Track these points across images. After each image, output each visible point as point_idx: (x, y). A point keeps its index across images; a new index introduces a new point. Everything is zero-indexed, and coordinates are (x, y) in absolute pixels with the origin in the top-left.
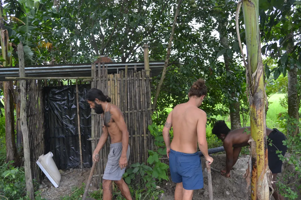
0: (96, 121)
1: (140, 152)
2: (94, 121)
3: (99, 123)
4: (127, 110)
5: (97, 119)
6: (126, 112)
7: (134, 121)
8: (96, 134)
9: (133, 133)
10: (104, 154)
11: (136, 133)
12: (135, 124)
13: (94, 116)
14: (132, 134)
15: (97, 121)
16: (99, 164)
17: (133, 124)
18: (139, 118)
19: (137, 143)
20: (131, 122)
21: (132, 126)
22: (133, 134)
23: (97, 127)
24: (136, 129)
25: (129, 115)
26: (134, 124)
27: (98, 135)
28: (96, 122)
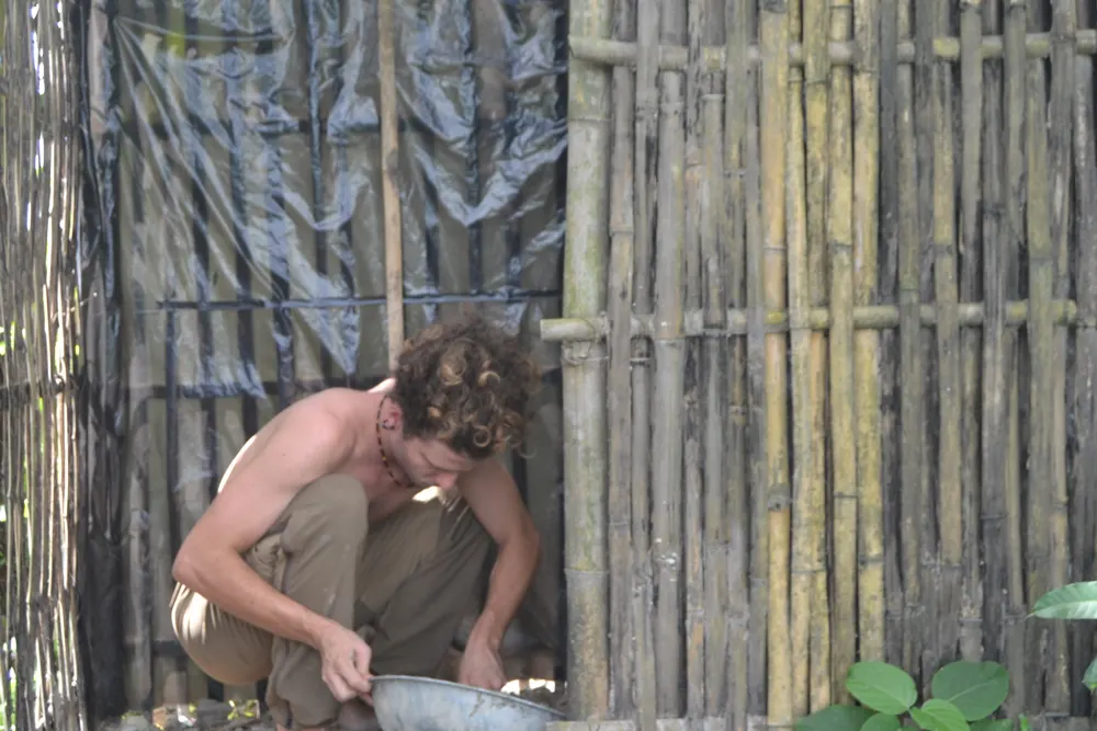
0: (622, 128)
1: (1080, 490)
2: (595, 134)
3: (653, 148)
4: (955, 31)
5: (634, 108)
6: (945, 47)
7: (1023, 148)
8: (622, 273)
9: (1009, 283)
10: (693, 496)
11: (1041, 278)
12: (1031, 185)
13: (597, 81)
14: (996, 281)
15: (633, 137)
16: (636, 603)
17: (1014, 180)
18: (1073, 120)
19: (1046, 385)
20: (994, 160)
21: (1003, 204)
22: (1010, 297)
23: (634, 198)
24: (1039, 239)
25: (973, 77)
26: (1023, 178)
27: (642, 287)
28: (622, 146)
